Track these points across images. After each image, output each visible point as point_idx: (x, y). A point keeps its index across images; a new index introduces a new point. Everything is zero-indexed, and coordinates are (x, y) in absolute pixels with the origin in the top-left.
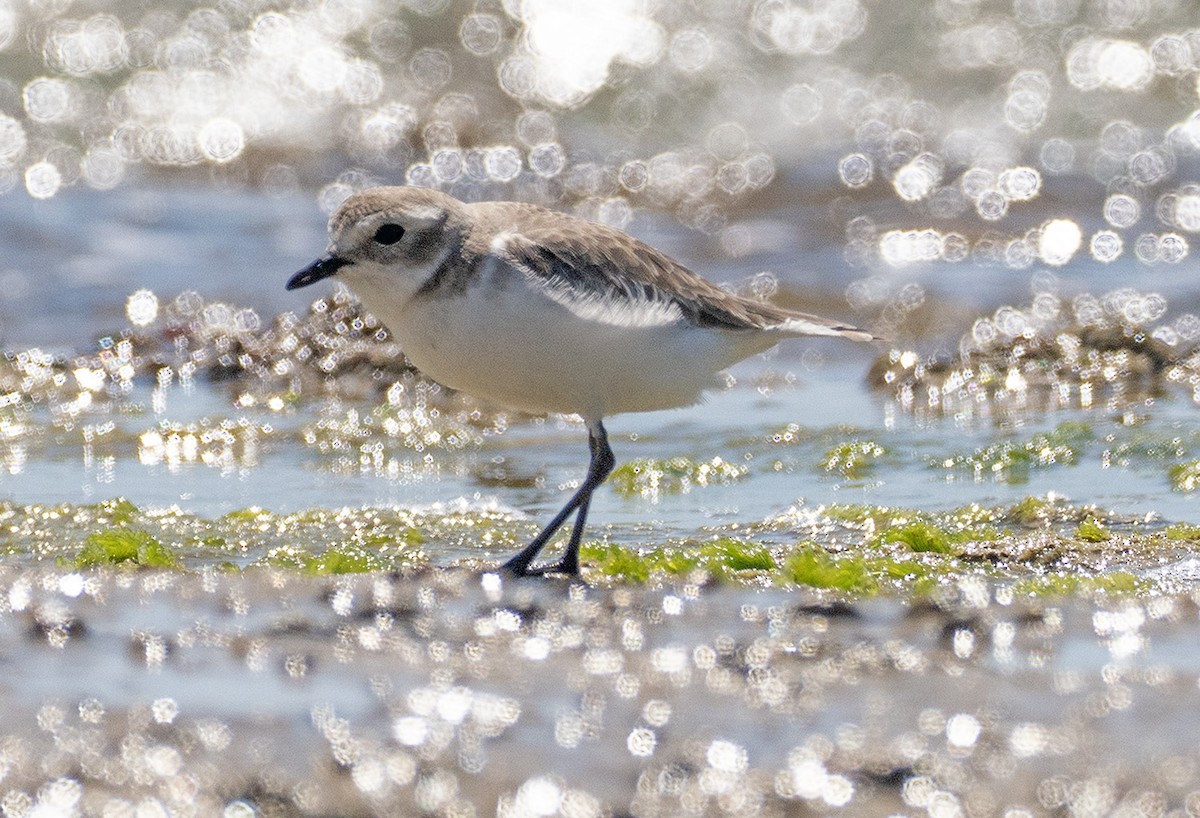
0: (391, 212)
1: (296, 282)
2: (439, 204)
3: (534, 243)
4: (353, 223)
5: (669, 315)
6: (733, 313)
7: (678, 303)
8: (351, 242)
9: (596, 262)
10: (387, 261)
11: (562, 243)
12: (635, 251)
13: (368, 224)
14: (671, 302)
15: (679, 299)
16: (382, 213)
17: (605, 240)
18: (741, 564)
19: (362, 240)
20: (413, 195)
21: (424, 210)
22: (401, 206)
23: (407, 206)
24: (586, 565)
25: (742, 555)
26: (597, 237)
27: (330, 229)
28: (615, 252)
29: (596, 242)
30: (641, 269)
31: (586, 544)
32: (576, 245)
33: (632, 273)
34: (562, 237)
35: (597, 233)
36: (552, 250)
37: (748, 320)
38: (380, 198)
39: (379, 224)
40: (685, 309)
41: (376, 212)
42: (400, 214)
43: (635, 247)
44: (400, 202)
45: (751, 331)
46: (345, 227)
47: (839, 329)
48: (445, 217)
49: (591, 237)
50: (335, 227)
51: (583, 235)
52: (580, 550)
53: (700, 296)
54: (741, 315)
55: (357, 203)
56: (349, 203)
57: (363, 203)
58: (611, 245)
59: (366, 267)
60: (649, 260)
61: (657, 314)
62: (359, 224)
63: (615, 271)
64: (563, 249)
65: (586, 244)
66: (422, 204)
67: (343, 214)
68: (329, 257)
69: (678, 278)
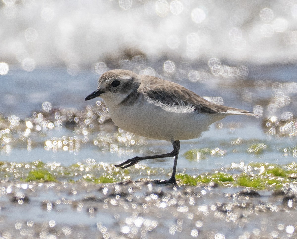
0: (116, 77)
1: (88, 98)
2: (131, 75)
3: (151, 89)
4: (105, 80)
5: (192, 110)
6: (211, 109)
7: (195, 106)
8: (104, 86)
9: (169, 94)
10: (115, 92)
11: (159, 89)
12: (182, 91)
13: (109, 81)
14: (192, 106)
15: (195, 105)
16: (113, 77)
17: (173, 88)
18: (224, 180)
19: (107, 85)
20: (123, 72)
21: (126, 77)
22: (119, 75)
23: (121, 75)
24: (178, 180)
25: (224, 177)
26: (170, 87)
27: (98, 82)
28: (176, 91)
29: (170, 89)
30: (183, 96)
31: (177, 174)
32: (164, 90)
33: (180, 97)
34: (160, 87)
35: (170, 85)
36: (156, 91)
37: (216, 111)
38: (113, 73)
39: (112, 81)
40: (197, 108)
41: (111, 77)
42: (119, 78)
43: (182, 89)
44: (119, 74)
45: (217, 114)
46: (102, 82)
47: (244, 112)
48: (132, 79)
49: (168, 87)
50: (99, 82)
51: (166, 86)
52: (176, 176)
53: (201, 104)
54: (214, 109)
55: (106, 75)
56: (104, 75)
57: (107, 74)
58: (174, 89)
59: (109, 94)
60: (186, 94)
61: (188, 110)
62: (107, 81)
63: (175, 97)
64: (159, 91)
65: (167, 89)
66: (125, 75)
67: (102, 78)
68: (98, 91)
69: (194, 98)
